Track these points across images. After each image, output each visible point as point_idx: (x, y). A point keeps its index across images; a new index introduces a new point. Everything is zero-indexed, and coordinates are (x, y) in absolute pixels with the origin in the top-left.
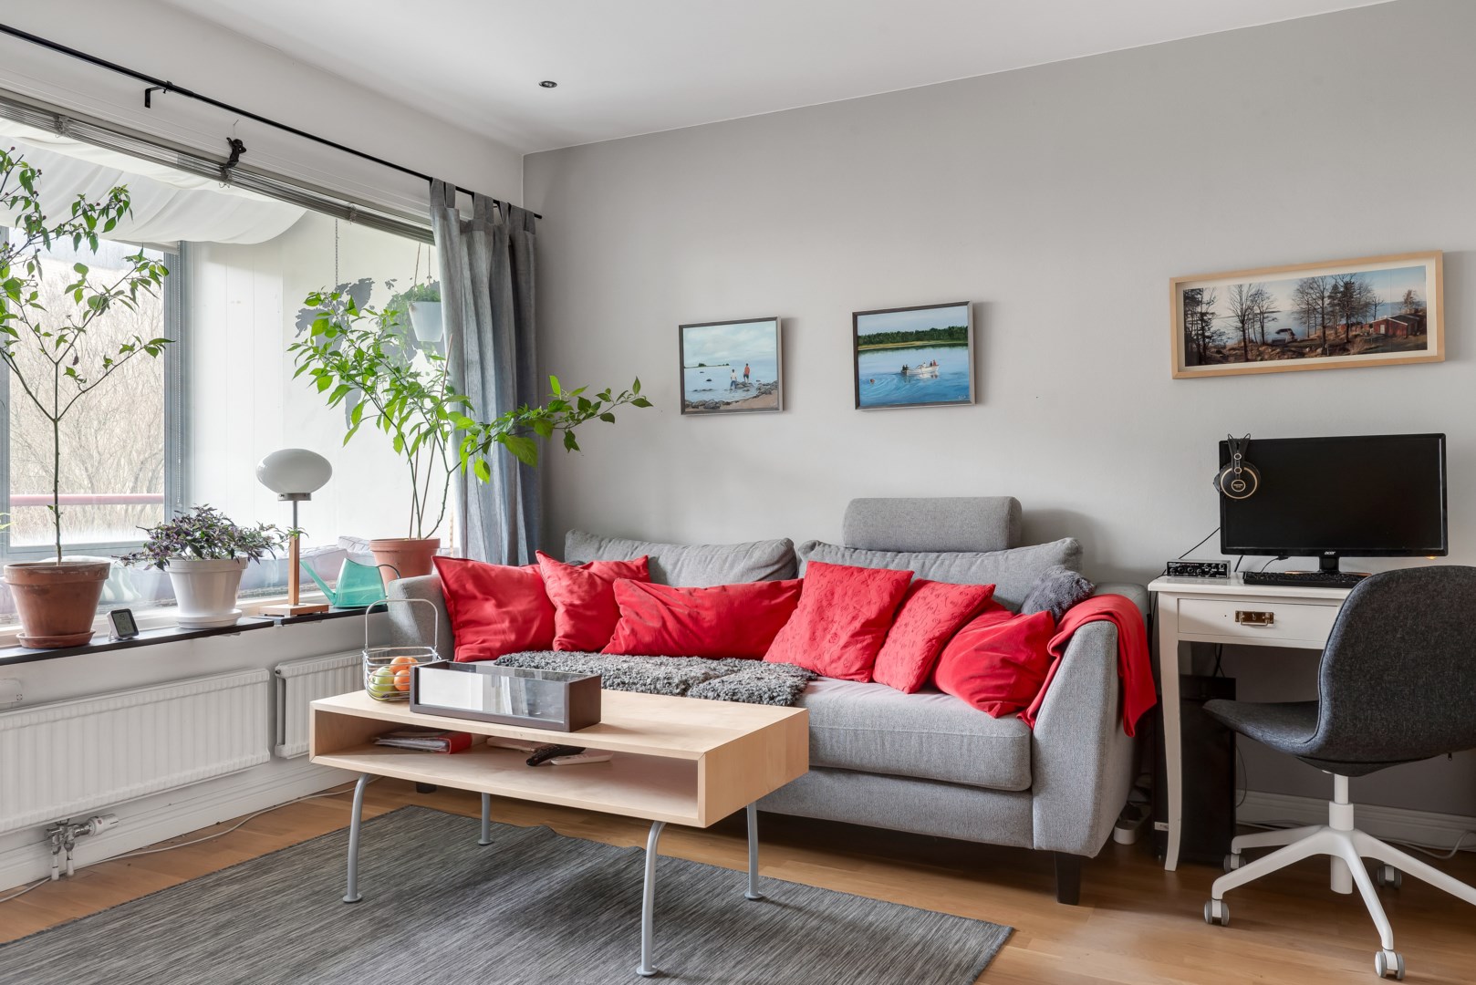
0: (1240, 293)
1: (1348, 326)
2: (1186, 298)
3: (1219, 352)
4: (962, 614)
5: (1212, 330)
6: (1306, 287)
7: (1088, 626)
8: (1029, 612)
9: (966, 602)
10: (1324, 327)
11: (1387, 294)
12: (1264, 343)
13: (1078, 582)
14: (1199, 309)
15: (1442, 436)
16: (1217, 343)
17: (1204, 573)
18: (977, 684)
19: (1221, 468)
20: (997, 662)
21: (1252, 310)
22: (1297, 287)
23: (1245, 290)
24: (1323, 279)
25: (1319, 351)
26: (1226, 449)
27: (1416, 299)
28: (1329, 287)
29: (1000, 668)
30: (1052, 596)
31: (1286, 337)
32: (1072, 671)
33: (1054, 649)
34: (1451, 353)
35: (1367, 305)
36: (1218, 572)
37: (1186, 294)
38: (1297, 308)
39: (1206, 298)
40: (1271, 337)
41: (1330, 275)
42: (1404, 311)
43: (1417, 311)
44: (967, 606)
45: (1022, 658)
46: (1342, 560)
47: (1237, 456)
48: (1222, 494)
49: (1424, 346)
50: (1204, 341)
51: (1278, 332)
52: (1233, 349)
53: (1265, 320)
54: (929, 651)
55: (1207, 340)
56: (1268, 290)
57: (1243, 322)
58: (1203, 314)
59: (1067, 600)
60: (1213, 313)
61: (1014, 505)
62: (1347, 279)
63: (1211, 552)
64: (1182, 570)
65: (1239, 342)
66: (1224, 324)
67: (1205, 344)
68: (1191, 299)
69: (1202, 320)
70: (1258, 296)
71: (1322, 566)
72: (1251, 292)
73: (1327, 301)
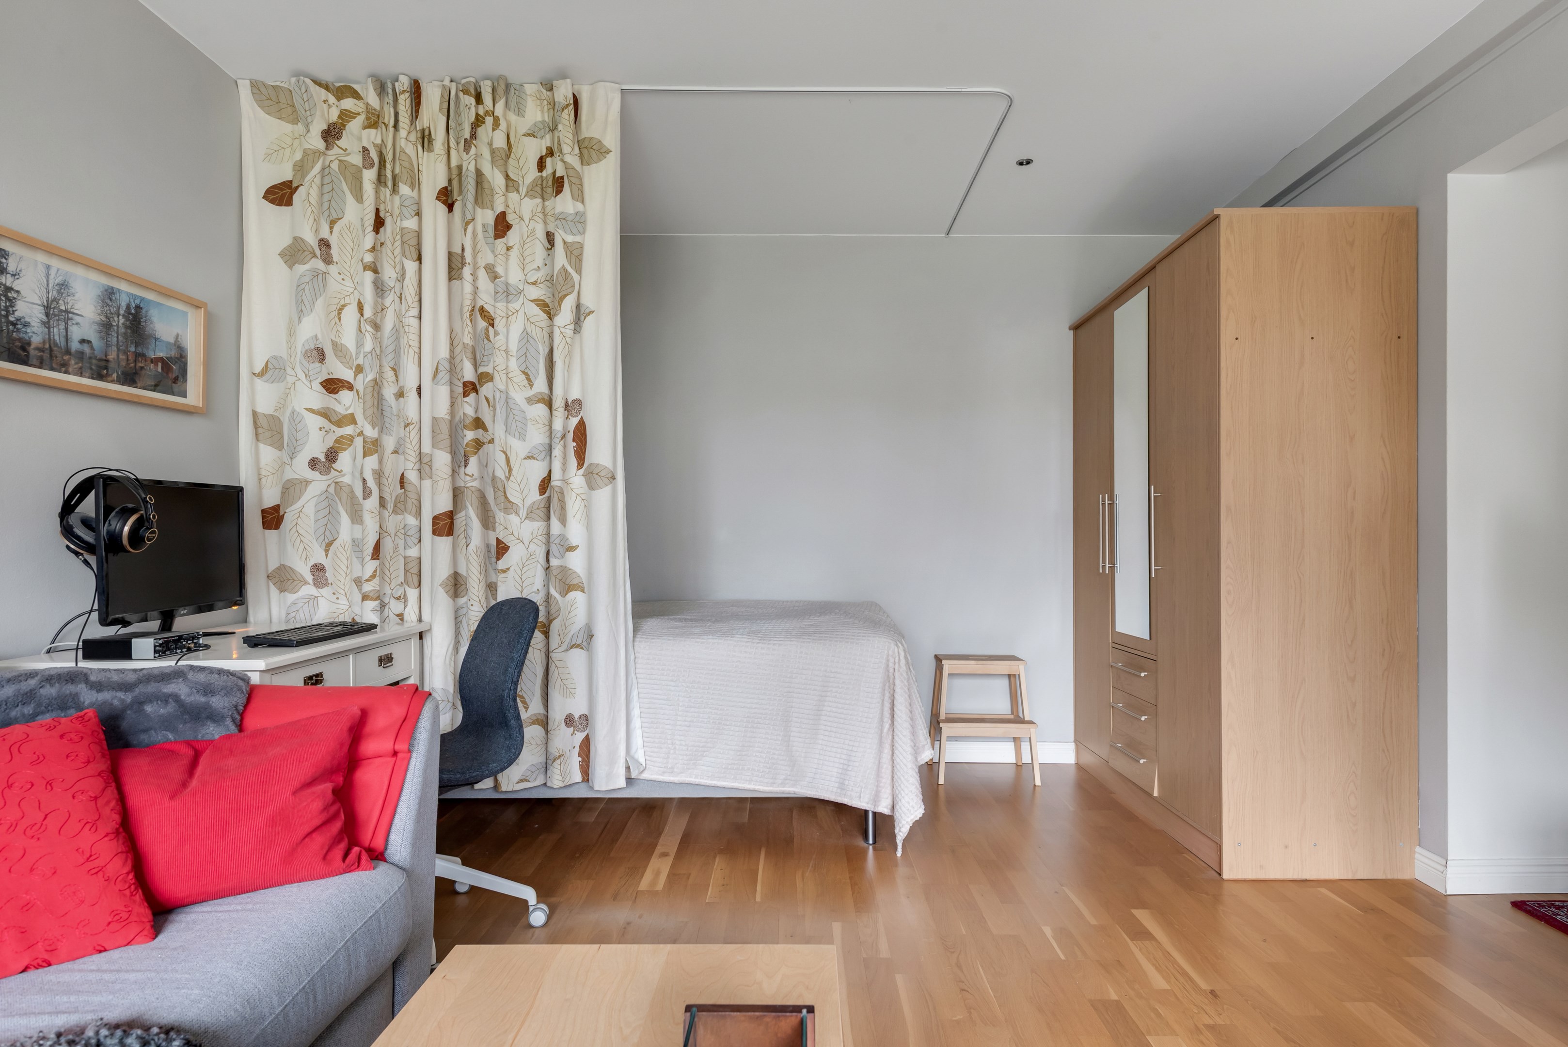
0: (48, 276)
1: (136, 356)
3: (23, 348)
5: (17, 314)
6: (106, 296)
10: (119, 350)
11: (163, 331)
12: (67, 351)
14: (3, 279)
15: (242, 489)
16: (22, 335)
17: (183, 649)
21: (58, 303)
22: (99, 292)
23: (53, 273)
24: (119, 292)
25: (114, 376)
27: (182, 344)
28: (124, 305)
31: (86, 349)
34: (207, 409)
35: (150, 336)
38: (97, 318)
39: (11, 265)
40: (72, 344)
41: (124, 291)
42: (173, 353)
43: (182, 356)
47: (151, 499)
49: (185, 395)
50: (8, 327)
51: (79, 341)
52: (36, 349)
53: (70, 323)
55: (11, 327)
56: (74, 284)
57: (47, 315)
60: (18, 292)
62: (137, 302)
65: (44, 342)
66: (29, 313)
67: (8, 332)
69: (6, 296)
70: (63, 287)
72: (59, 280)
73: (122, 320)
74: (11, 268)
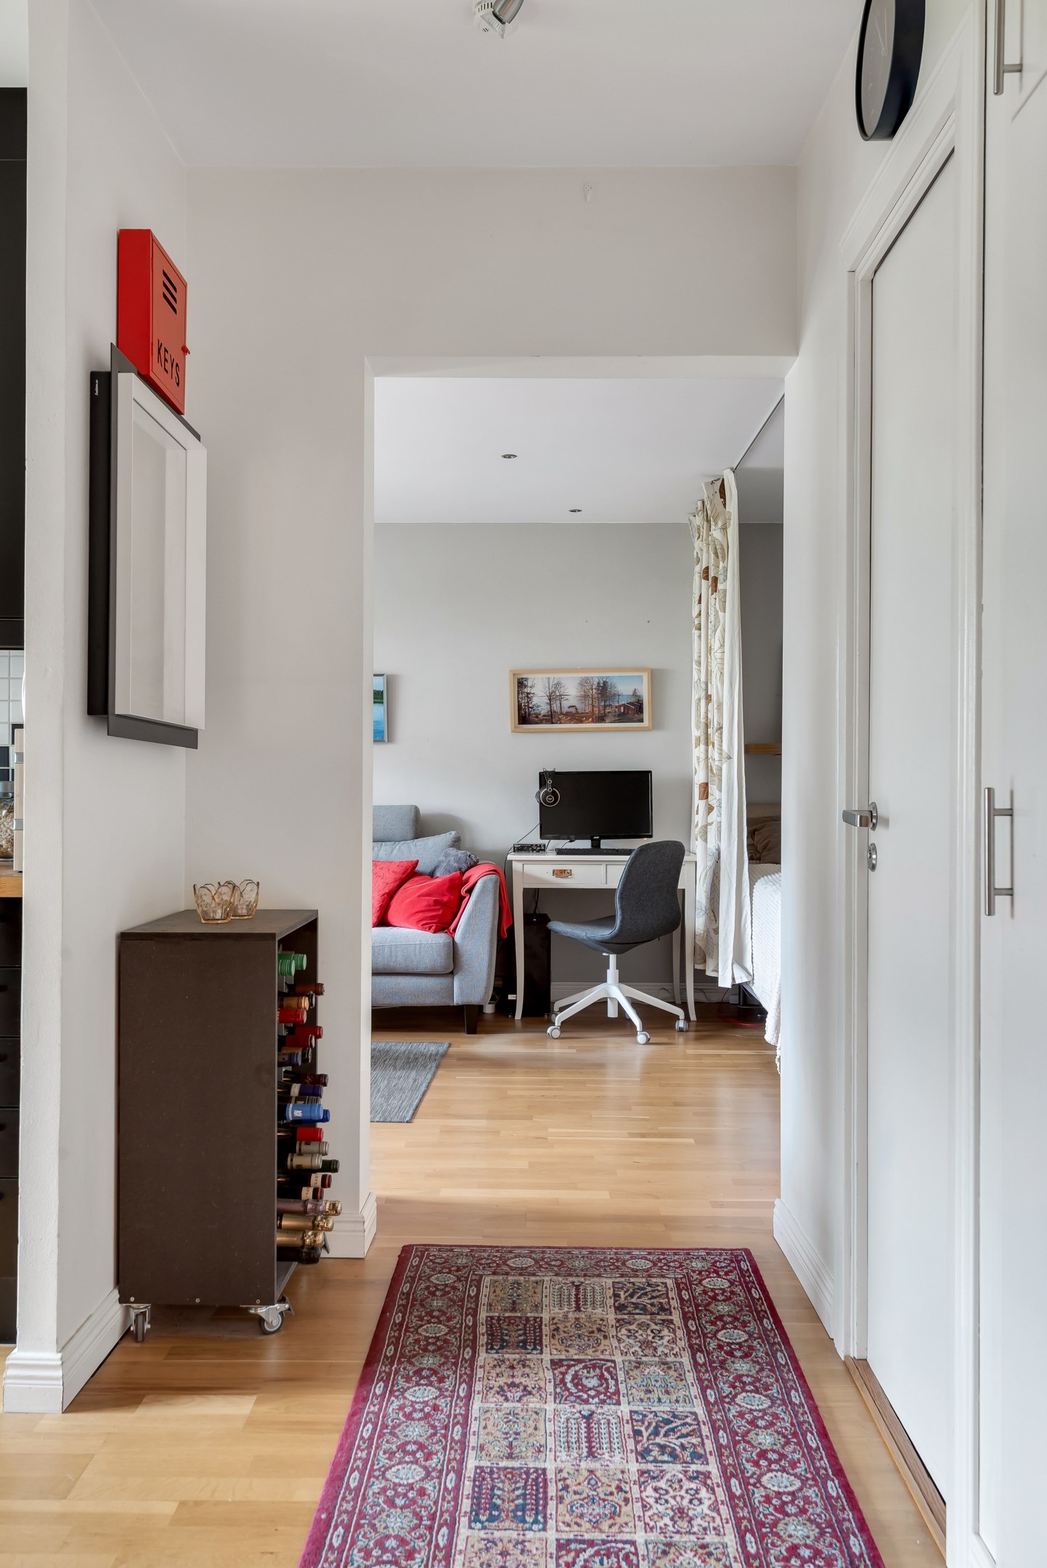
0: (549, 682)
1: (605, 707)
2: (519, 682)
3: (537, 717)
4: (401, 878)
5: (533, 703)
6: (584, 682)
7: (485, 878)
8: (442, 875)
9: (402, 872)
10: (593, 706)
11: (624, 690)
12: (561, 713)
13: (470, 856)
14: (526, 690)
15: (650, 772)
16: (536, 711)
17: (533, 850)
18: (421, 915)
19: (540, 788)
20: (432, 902)
21: (555, 693)
22: (579, 681)
23: (551, 680)
24: (592, 678)
25: (590, 719)
26: (543, 777)
27: (639, 694)
28: (596, 683)
29: (433, 906)
30: (456, 865)
31: (573, 710)
32: (476, 903)
33: (466, 892)
34: (656, 725)
35: (615, 695)
36: (540, 849)
37: (519, 680)
38: (579, 694)
39: (530, 683)
40: (565, 710)
41: (596, 676)
42: (632, 700)
43: (639, 700)
44: (404, 873)
45: (445, 899)
46: (602, 841)
47: (549, 782)
48: (541, 803)
49: (641, 721)
50: (529, 709)
51: (569, 707)
52: (545, 716)
53: (562, 700)
54: (383, 901)
56: (564, 682)
57: (550, 700)
58: (528, 694)
59: (464, 867)
60: (534, 693)
61: (416, 810)
62: (604, 679)
63: (535, 839)
64: (521, 849)
65: (548, 712)
66: (540, 701)
67: (529, 712)
68: (521, 684)
69: (528, 697)
70: (558, 685)
71: (592, 846)
72: (555, 682)
73: (595, 691)
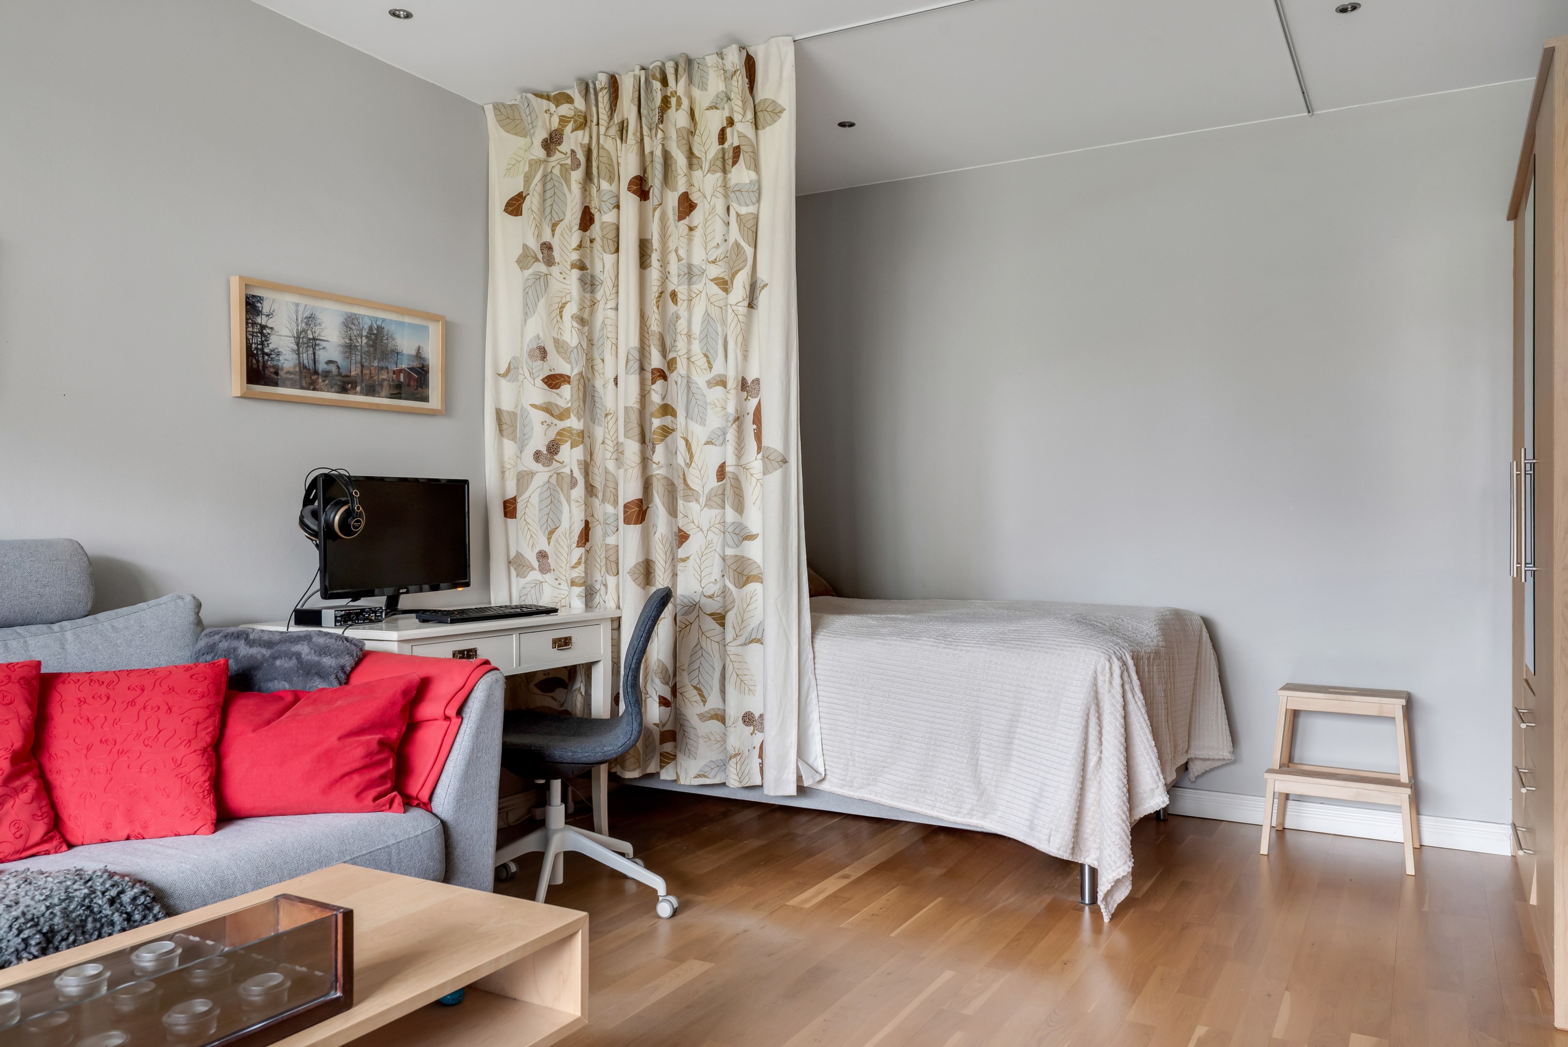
0: (297, 312)
1: (378, 370)
2: (247, 303)
3: (277, 373)
5: (271, 346)
6: (350, 322)
10: (362, 366)
11: (404, 345)
12: (316, 372)
14: (259, 320)
15: (466, 482)
16: (275, 363)
17: (364, 620)
21: (306, 333)
22: (342, 319)
23: (301, 309)
24: (362, 317)
25: (358, 389)
27: (424, 355)
28: (366, 327)
31: (332, 368)
34: (447, 410)
35: (392, 351)
37: (249, 297)
38: (342, 342)
39: (266, 308)
40: (321, 366)
41: (368, 316)
42: (415, 364)
43: (423, 366)
47: (356, 493)
49: (425, 399)
50: (263, 357)
51: (326, 363)
52: (288, 372)
53: (317, 348)
55: (266, 358)
56: (320, 316)
57: (298, 344)
58: (263, 327)
60: (272, 328)
62: (379, 323)
65: (295, 366)
66: (281, 345)
67: (264, 362)
69: (262, 333)
70: (311, 319)
71: (388, 604)
72: (307, 314)
73: (365, 340)
74: (266, 310)
